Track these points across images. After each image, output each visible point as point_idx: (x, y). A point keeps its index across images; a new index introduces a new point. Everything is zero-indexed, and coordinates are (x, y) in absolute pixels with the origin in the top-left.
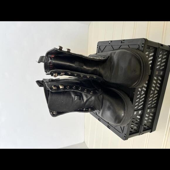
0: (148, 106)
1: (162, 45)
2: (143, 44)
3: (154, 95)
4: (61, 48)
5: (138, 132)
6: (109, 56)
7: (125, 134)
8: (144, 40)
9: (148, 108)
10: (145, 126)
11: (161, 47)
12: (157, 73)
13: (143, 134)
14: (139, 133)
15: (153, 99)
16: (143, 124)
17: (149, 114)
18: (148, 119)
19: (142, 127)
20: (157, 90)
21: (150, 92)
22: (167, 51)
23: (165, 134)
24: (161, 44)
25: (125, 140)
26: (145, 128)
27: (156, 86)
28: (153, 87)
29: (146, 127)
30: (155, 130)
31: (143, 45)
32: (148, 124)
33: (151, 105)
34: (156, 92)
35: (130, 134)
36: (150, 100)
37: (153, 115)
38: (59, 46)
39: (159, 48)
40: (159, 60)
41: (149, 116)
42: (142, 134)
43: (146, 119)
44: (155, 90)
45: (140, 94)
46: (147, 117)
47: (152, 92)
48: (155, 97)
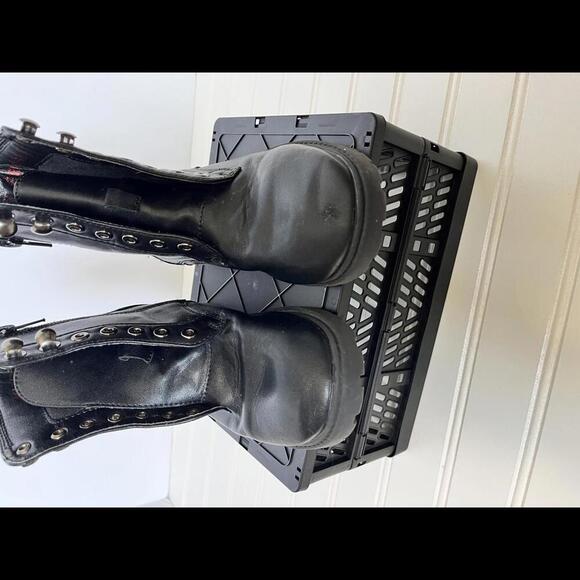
0: (386, 363)
1: (436, 148)
2: (369, 134)
3: (403, 326)
4: (29, 128)
5: (346, 458)
6: (240, 170)
7: (299, 470)
8: (373, 121)
9: (384, 372)
10: (371, 437)
11: (432, 155)
12: (417, 246)
13: (364, 463)
14: (349, 463)
15: (401, 338)
16: (366, 430)
17: (385, 391)
18: (384, 411)
19: (363, 439)
20: (416, 308)
21: (393, 313)
22: (451, 170)
23: (443, 463)
24: (432, 144)
25: (298, 491)
26: (371, 442)
27: (414, 293)
28: (403, 296)
29: (374, 438)
30: (405, 447)
31: (369, 139)
32: (383, 429)
33: (395, 362)
34: (412, 314)
35: (317, 469)
36: (390, 340)
37: (398, 395)
38: (22, 120)
39: (425, 156)
40: (425, 200)
41: (386, 401)
42: (359, 465)
43: (377, 409)
44: (408, 308)
45: (356, 319)
46: (379, 403)
47: (397, 314)
48: (410, 332)
